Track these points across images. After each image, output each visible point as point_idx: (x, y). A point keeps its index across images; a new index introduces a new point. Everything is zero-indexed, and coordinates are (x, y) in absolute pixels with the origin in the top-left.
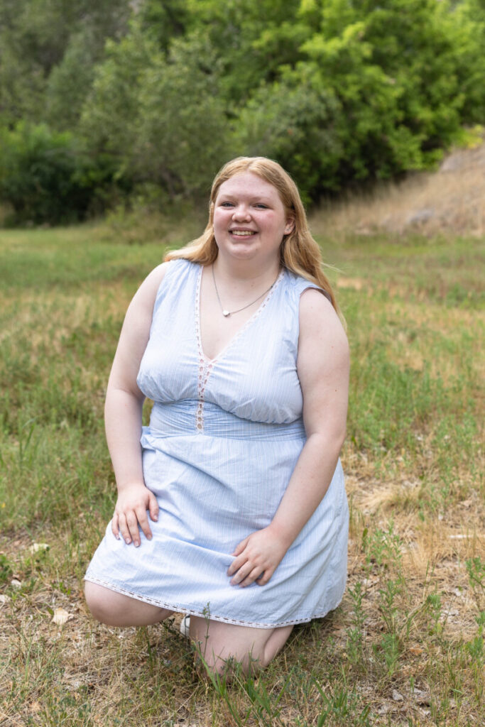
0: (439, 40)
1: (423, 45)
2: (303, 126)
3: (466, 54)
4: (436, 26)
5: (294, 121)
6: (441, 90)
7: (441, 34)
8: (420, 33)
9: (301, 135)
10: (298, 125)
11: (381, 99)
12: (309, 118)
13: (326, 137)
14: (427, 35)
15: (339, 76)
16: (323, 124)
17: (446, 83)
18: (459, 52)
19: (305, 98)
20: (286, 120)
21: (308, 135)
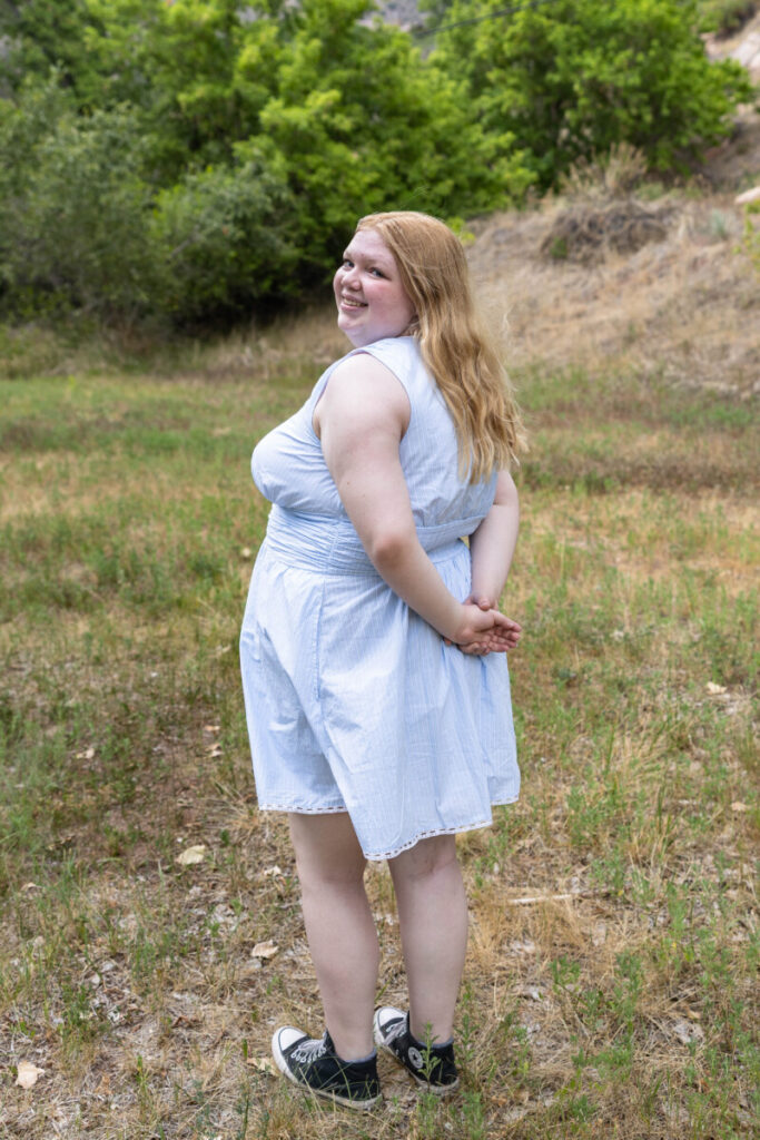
0: (414, 108)
1: (393, 113)
2: (242, 222)
3: (448, 127)
4: (408, 90)
5: (230, 217)
6: (422, 172)
7: (416, 100)
8: (390, 98)
9: (240, 234)
10: (236, 221)
11: (351, 183)
12: (249, 212)
13: (272, 235)
14: (398, 100)
15: (297, 156)
16: (267, 219)
17: (430, 163)
18: (440, 123)
19: (246, 187)
20: (220, 216)
21: (249, 233)
